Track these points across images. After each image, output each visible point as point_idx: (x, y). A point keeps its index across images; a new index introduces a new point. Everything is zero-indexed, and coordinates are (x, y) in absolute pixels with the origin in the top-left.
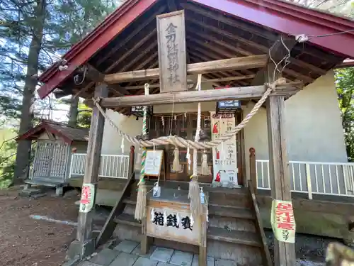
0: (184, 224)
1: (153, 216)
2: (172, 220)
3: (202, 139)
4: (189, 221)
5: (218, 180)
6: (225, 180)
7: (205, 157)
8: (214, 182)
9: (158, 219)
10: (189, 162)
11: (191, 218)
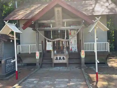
0: (63, 59)
1: (55, 58)
2: (60, 58)
3: (66, 39)
4: (64, 58)
5: (71, 50)
6: (73, 50)
7: (67, 43)
8: (70, 51)
9: (57, 59)
10: (64, 44)
11: (65, 57)
